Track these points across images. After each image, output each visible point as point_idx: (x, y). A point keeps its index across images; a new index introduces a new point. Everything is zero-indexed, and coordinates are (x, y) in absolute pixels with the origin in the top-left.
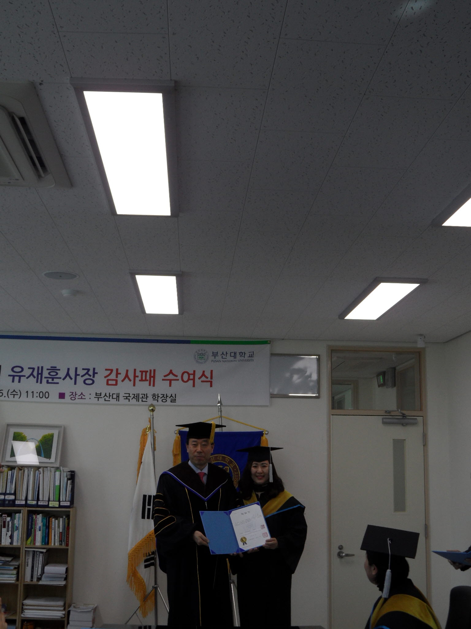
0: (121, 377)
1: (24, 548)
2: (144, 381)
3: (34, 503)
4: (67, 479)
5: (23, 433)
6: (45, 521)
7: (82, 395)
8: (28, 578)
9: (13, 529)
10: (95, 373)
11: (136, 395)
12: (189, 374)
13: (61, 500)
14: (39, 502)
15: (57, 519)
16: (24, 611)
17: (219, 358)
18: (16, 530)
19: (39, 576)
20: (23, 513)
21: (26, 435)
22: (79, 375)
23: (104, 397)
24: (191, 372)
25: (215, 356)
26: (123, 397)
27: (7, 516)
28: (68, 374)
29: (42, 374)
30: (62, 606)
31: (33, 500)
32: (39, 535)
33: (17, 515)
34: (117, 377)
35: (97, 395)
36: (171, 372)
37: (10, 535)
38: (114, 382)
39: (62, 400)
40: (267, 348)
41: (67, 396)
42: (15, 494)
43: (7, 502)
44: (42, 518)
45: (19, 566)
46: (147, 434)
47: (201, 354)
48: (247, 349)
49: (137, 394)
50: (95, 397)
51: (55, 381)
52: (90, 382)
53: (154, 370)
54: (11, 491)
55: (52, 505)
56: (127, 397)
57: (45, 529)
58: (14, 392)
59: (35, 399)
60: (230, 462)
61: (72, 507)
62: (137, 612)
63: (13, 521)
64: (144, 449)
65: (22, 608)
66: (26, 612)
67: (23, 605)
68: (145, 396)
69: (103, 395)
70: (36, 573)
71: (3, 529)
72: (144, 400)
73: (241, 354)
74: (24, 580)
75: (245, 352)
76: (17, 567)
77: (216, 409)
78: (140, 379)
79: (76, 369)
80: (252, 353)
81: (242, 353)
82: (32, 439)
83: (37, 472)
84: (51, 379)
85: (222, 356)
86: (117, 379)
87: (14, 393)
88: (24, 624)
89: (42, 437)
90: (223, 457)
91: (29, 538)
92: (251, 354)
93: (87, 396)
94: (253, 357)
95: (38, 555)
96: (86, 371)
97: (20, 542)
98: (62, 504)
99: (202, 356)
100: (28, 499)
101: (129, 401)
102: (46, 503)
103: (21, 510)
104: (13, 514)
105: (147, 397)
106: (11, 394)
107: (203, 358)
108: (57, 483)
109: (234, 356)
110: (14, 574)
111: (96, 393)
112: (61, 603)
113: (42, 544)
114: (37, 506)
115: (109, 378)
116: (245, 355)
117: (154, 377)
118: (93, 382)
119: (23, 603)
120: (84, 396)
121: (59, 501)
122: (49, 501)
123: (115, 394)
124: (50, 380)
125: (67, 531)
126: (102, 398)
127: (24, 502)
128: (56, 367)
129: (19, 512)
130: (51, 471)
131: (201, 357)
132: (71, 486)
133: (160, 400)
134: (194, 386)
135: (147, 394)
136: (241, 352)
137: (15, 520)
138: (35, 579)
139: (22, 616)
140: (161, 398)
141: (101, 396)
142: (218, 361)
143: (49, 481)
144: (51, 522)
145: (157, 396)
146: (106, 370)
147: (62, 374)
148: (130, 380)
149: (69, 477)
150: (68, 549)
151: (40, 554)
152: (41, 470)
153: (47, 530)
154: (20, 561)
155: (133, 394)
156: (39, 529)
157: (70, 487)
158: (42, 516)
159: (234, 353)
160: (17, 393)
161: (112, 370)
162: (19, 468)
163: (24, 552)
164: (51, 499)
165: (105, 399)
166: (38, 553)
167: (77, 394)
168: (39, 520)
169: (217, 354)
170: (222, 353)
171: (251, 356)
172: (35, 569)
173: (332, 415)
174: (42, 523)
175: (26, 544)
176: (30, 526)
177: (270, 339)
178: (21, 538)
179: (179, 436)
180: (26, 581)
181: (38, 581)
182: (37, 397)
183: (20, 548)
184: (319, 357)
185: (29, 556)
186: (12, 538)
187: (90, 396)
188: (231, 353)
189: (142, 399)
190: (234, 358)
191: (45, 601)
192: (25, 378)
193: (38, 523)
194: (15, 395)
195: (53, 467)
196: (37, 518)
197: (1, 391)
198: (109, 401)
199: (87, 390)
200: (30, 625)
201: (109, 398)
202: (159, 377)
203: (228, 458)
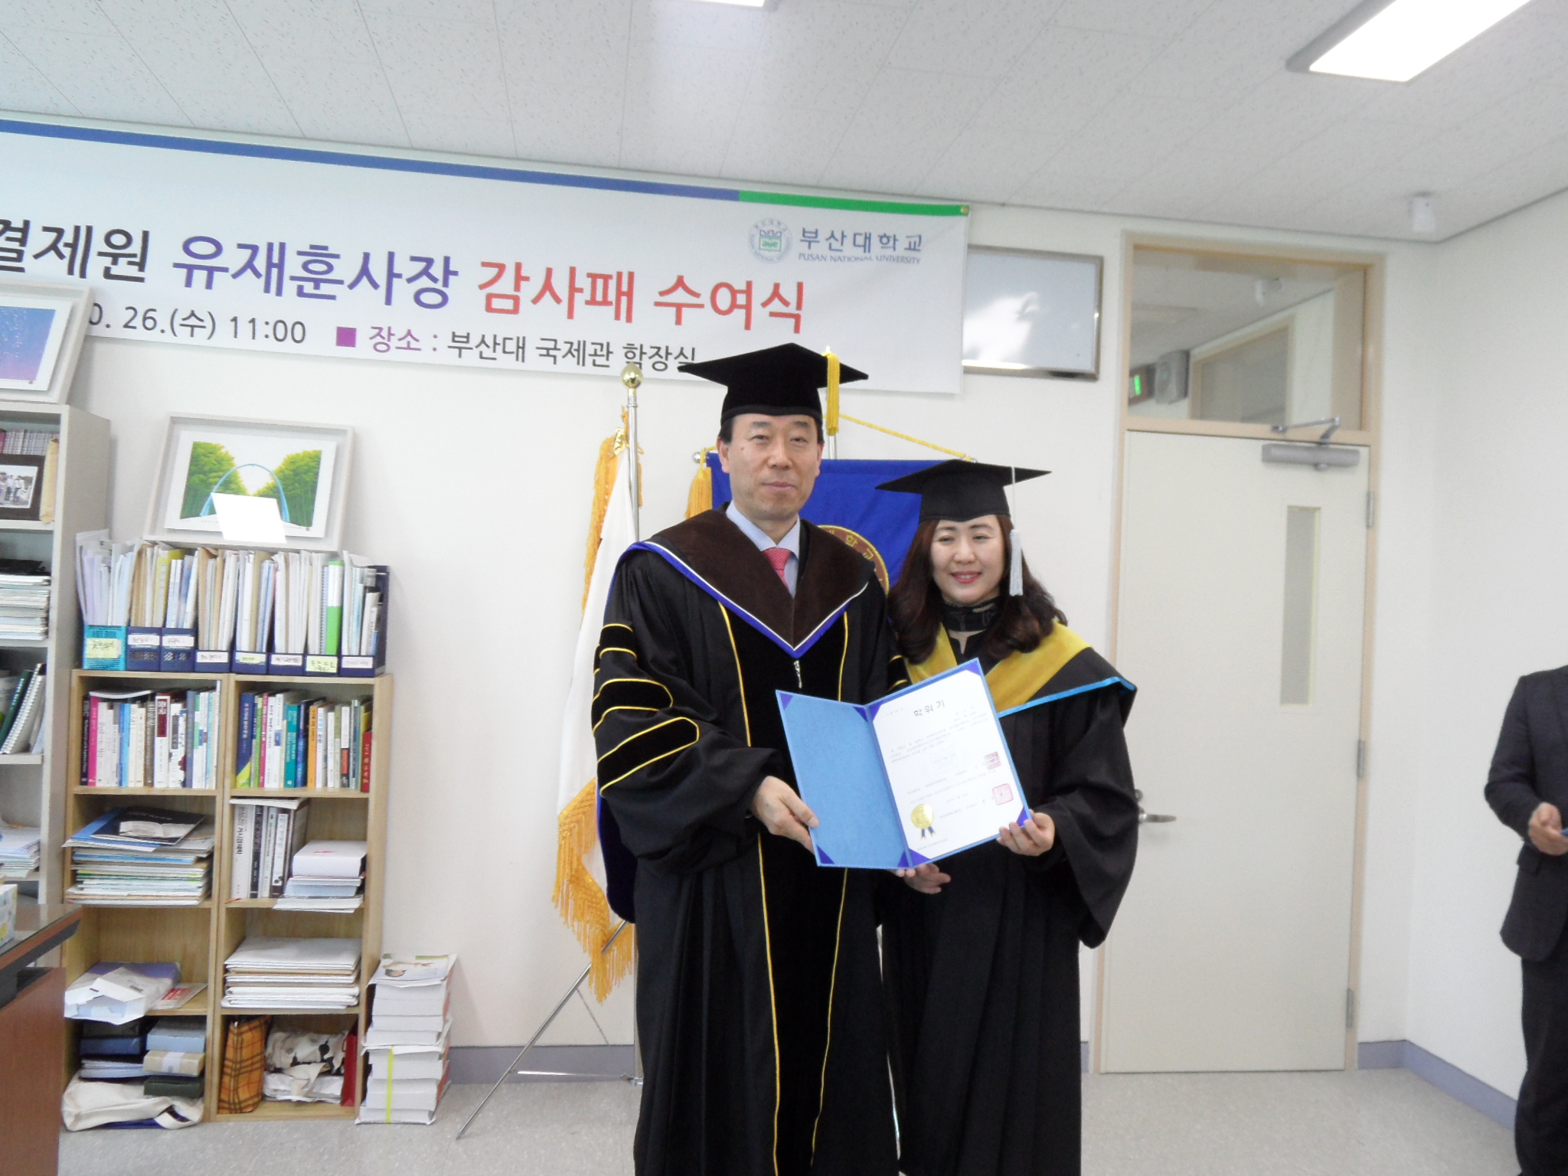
0: (529, 290)
1: (227, 795)
2: (599, 304)
3: (259, 659)
4: (365, 588)
5: (223, 447)
6: (295, 715)
7: (409, 338)
8: (240, 892)
9: (190, 741)
10: (448, 273)
11: (575, 346)
12: (734, 293)
13: (345, 652)
14: (274, 657)
15: (332, 709)
16: (230, 989)
17: (821, 248)
18: (201, 744)
19: (276, 881)
20: (220, 692)
21: (232, 453)
22: (399, 276)
23: (477, 347)
24: (740, 285)
25: (810, 242)
26: (538, 348)
27: (172, 698)
28: (365, 271)
29: (280, 266)
30: (350, 973)
31: (255, 652)
32: (276, 759)
33: (203, 695)
34: (517, 288)
35: (456, 339)
36: (680, 283)
37: (180, 759)
38: (508, 304)
39: (345, 351)
40: (956, 228)
41: (363, 338)
42: (195, 631)
43: (168, 657)
44: (284, 704)
45: (210, 857)
46: (615, 456)
47: (771, 234)
48: (902, 226)
49: (579, 342)
50: (450, 347)
51: (325, 289)
52: (437, 299)
53: (631, 275)
54: (180, 622)
55: (316, 665)
56: (548, 349)
57: (294, 741)
58: (193, 318)
59: (261, 343)
60: (860, 547)
61: (381, 674)
62: (579, 988)
63: (190, 716)
64: (606, 502)
65: (225, 981)
66: (239, 994)
67: (226, 971)
68: (602, 350)
69: (475, 340)
70: (268, 873)
71: (158, 740)
72: (600, 361)
73: (885, 240)
74: (230, 894)
75: (895, 236)
76: (205, 856)
79: (391, 256)
80: (917, 239)
81: (888, 238)
82: (254, 465)
83: (267, 564)
84: (312, 284)
86: (517, 294)
87: (193, 321)
88: (231, 1027)
89: (285, 460)
91: (244, 764)
92: (915, 243)
93: (426, 343)
94: (919, 250)
95: (272, 818)
96: (423, 265)
97: (214, 778)
98: (347, 663)
99: (773, 241)
100: (238, 649)
101: (555, 363)
102: (295, 660)
103: (215, 681)
104: (190, 694)
105: (609, 352)
106: (181, 325)
107: (774, 244)
108: (333, 601)
109: (865, 246)
110: (194, 880)
111: (454, 333)
112: (347, 962)
113: (286, 785)
114: (269, 669)
115: (493, 289)
116: (897, 243)
117: (630, 294)
118: (445, 299)
119: (226, 966)
120: (417, 340)
121: (339, 655)
122: (306, 653)
123: (511, 339)
124: (309, 288)
125: (364, 747)
126: (471, 349)
127: (224, 658)
128: (326, 248)
129: (210, 687)
130: (311, 565)
131: (770, 239)
132: (375, 610)
133: (647, 363)
134: (748, 326)
135: (608, 344)
136: (885, 236)
137: (196, 713)
138: (264, 891)
139: (225, 1004)
140: (650, 358)
141: (467, 342)
142: (818, 257)
143: (306, 592)
144: (313, 718)
145: (637, 352)
146: (485, 264)
147: (346, 268)
148: (558, 300)
149: (370, 582)
150: (366, 800)
151: (280, 815)
152: (279, 558)
153: (301, 743)
154: (216, 839)
155: (566, 342)
156: (275, 740)
157: (372, 612)
158: (286, 700)
159: (864, 236)
160: (201, 320)
161: (501, 268)
162: (208, 552)
163: (227, 810)
164: (313, 648)
165: (481, 353)
166: (273, 812)
167: (393, 335)
168: (275, 711)
169: (816, 236)
170: (829, 235)
171: (912, 247)
172: (265, 861)
173: (1129, 430)
174: (285, 721)
175: (234, 785)
176: (246, 732)
177: (966, 201)
178: (217, 767)
179: (709, 469)
180: (235, 896)
181: (272, 896)
182: (267, 336)
183: (213, 798)
184: (1099, 262)
185: (242, 822)
186: (188, 768)
187: (435, 343)
188: (857, 237)
189: (595, 358)
190: (865, 251)
191: (298, 957)
192: (227, 276)
193: (271, 719)
194: (195, 329)
195: (317, 552)
196: (267, 705)
197: (150, 314)
198: (494, 359)
199: (424, 323)
200: (250, 1030)
201: (494, 351)
202: (644, 296)
203: (854, 536)
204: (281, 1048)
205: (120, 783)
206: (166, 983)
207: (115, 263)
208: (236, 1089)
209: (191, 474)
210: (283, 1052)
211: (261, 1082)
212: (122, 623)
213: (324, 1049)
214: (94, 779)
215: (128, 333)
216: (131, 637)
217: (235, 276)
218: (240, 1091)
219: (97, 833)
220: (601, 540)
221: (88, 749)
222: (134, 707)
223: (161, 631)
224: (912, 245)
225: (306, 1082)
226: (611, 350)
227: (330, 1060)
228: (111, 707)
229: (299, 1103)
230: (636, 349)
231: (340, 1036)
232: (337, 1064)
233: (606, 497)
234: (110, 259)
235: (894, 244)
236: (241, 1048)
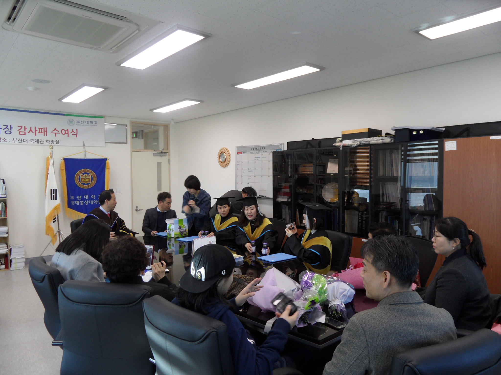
2: (41, 133)
4: (3, 183)
7: (4, 139)
10: (11, 128)
11: (37, 140)
12: (65, 131)
17: (80, 123)
22: (1, 128)
23: (18, 141)
25: (78, 122)
26: (30, 141)
30: (6, 247)
34: (25, 130)
35: (14, 139)
36: (55, 129)
38: (24, 133)
40: (102, 120)
46: (49, 160)
48: (94, 120)
49: (38, 140)
50: (13, 141)
52: (9, 132)
53: (46, 128)
56: (32, 141)
60: (91, 172)
61: (7, 197)
64: (48, 168)
69: (17, 140)
72: (41, 143)
73: (91, 122)
75: (93, 122)
77: (82, 148)
85: (82, 123)
86: (25, 131)
90: (87, 170)
93: (8, 140)
96: (6, 127)
98: (1, 196)
101: (33, 143)
105: (43, 141)
107: (72, 123)
109: (88, 123)
112: (5, 245)
115: (20, 131)
117: (46, 131)
118: (11, 133)
120: (6, 140)
123: (25, 139)
125: (5, 210)
131: (71, 122)
133: (50, 143)
134: (68, 136)
140: (51, 142)
142: (80, 125)
145: (48, 141)
146: (18, 126)
148: (33, 132)
150: (7, 218)
155: (35, 140)
157: (4, 187)
159: (87, 121)
161: (22, 127)
167: (1, 139)
170: (81, 121)
171: (96, 123)
173: (132, 151)
177: (104, 116)
179: (64, 161)
184: (126, 126)
187: (10, 140)
198: (21, 143)
199: (7, 137)
201: (22, 141)
202: (49, 132)
220: (48, 174)
231: (3, 258)
232: (3, 263)
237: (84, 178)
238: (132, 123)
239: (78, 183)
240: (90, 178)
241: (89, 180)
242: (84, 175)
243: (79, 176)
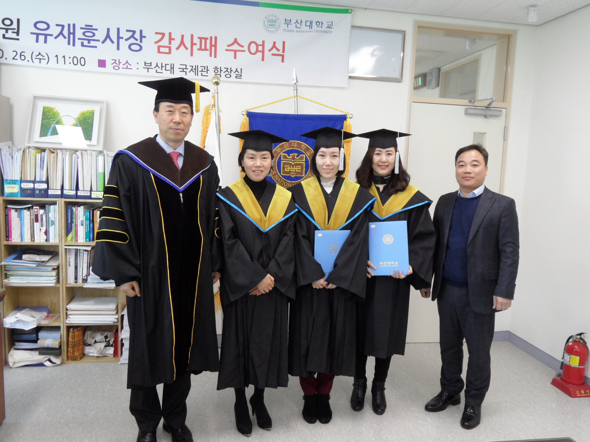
0: (175, 44)
1: (63, 245)
2: (203, 50)
3: (73, 193)
5: (55, 108)
6: (88, 214)
7: (127, 64)
8: (71, 281)
9: (48, 224)
10: (142, 37)
11: (194, 68)
12: (257, 45)
14: (79, 192)
16: (69, 316)
17: (292, 27)
18: (52, 225)
19: (84, 277)
20: (59, 205)
21: (59, 111)
22: (122, 38)
23: (155, 68)
24: (260, 42)
25: (288, 24)
26: (179, 68)
27: (40, 208)
28: (108, 36)
29: (74, 34)
30: (114, 310)
31: (71, 190)
32: (82, 231)
33: (52, 207)
34: (170, 43)
35: (146, 64)
36: (236, 41)
37: (44, 231)
38: (167, 50)
39: (102, 69)
40: (346, 19)
41: (108, 63)
42: (47, 182)
43: (37, 192)
44: (84, 210)
45: (58, 268)
46: (210, 113)
47: (272, 21)
48: (325, 17)
49: (195, 66)
50: (144, 68)
52: (138, 48)
53: (216, 38)
54: (41, 178)
55: (96, 195)
56: (183, 69)
57: (89, 224)
58: (40, 55)
59: (68, 66)
60: (307, 149)
63: (47, 215)
64: (207, 132)
65: (67, 313)
66: (73, 318)
67: (67, 310)
68: (205, 69)
69: (154, 65)
70: (81, 274)
71: (35, 224)
72: (204, 74)
73: (318, 24)
74: (66, 282)
75: (322, 22)
76: (56, 268)
78: (199, 48)
79: (118, 29)
80: (331, 23)
81: (319, 23)
82: (67, 116)
83: (74, 155)
84: (87, 41)
85: (296, 25)
86: (170, 46)
88: (70, 330)
89: (80, 114)
90: (298, 143)
91: (70, 233)
92: (330, 25)
93: (134, 66)
94: (332, 28)
95: (81, 253)
96: (131, 33)
97: (58, 238)
99: (273, 24)
100: (64, 189)
101: (186, 74)
102: (87, 193)
103: (56, 201)
104: (47, 206)
106: (36, 58)
107: (273, 25)
108: (101, 170)
109: (310, 26)
110: (53, 276)
111: (145, 62)
112: (113, 306)
113: (86, 241)
114: (77, 197)
115: (160, 44)
117: (215, 46)
118: (141, 48)
119: (66, 308)
120: (131, 65)
122: (91, 190)
123: (168, 64)
126: (152, 68)
127: (59, 192)
128: (92, 26)
129: (54, 203)
130: (92, 156)
131: (272, 23)
133: (223, 74)
134: (263, 60)
135: (207, 67)
136: (318, 22)
137: (50, 213)
138: (80, 280)
139: (67, 322)
140: (224, 72)
142: (291, 31)
143: (90, 167)
144: (96, 215)
145: (219, 70)
146: (156, 33)
147: (100, 35)
148: (187, 48)
151: (84, 252)
152: (79, 153)
153: (91, 225)
154: (60, 261)
155: (190, 66)
156: (81, 224)
158: (84, 208)
159: (309, 22)
160: (44, 57)
161: (163, 35)
162: (51, 151)
163: (64, 250)
164: (94, 188)
165: (156, 70)
166: (82, 251)
167: (121, 63)
168: (80, 213)
169: (290, 22)
170: (296, 22)
171: (329, 27)
172: (80, 269)
173: (413, 102)
174: (85, 217)
175: (66, 241)
176: (69, 220)
177: (351, 7)
178: (59, 234)
179: (248, 118)
180: (69, 282)
181: (83, 282)
182: (70, 63)
183: (58, 246)
184: (404, 33)
185: (70, 255)
186: (48, 235)
187: (138, 66)
188: (307, 22)
189: (202, 72)
190: (310, 28)
191: (94, 305)
192: (53, 38)
193: (79, 216)
194: (41, 60)
195: (94, 151)
196: (77, 210)
197: (22, 54)
198: (162, 73)
199: (133, 57)
200: (78, 331)
201: (162, 69)
202: (221, 46)
203: (304, 145)
204: (90, 337)
205: (22, 240)
206: (45, 314)
207: (7, 32)
208: (73, 352)
209: (43, 119)
210: (91, 338)
211: (83, 349)
212: (19, 179)
213: (106, 337)
214: (11, 238)
215: (14, 62)
216: (22, 184)
217: (56, 38)
218: (75, 353)
219: (13, 259)
221: (8, 227)
222: (25, 211)
223: (34, 182)
224: (329, 25)
225: (100, 349)
226: (208, 69)
227: (109, 341)
228: (16, 211)
229: (98, 357)
230: (219, 69)
231: (112, 332)
232: (111, 343)
233: (207, 129)
234: (4, 31)
235: (322, 25)
236: (74, 338)
237: (290, 165)
238: (419, 27)
239: (275, 175)
240: (303, 164)
241: (300, 169)
242: (289, 156)
243: (278, 157)
